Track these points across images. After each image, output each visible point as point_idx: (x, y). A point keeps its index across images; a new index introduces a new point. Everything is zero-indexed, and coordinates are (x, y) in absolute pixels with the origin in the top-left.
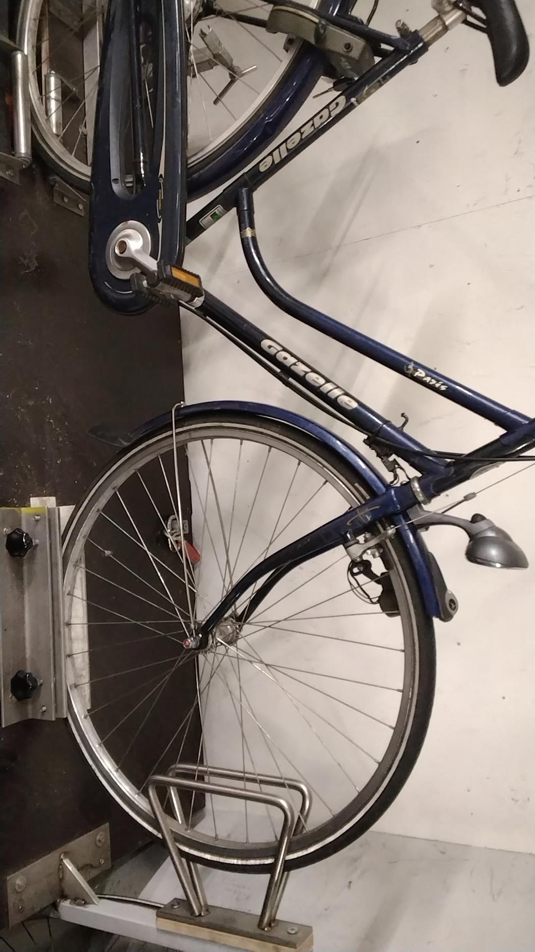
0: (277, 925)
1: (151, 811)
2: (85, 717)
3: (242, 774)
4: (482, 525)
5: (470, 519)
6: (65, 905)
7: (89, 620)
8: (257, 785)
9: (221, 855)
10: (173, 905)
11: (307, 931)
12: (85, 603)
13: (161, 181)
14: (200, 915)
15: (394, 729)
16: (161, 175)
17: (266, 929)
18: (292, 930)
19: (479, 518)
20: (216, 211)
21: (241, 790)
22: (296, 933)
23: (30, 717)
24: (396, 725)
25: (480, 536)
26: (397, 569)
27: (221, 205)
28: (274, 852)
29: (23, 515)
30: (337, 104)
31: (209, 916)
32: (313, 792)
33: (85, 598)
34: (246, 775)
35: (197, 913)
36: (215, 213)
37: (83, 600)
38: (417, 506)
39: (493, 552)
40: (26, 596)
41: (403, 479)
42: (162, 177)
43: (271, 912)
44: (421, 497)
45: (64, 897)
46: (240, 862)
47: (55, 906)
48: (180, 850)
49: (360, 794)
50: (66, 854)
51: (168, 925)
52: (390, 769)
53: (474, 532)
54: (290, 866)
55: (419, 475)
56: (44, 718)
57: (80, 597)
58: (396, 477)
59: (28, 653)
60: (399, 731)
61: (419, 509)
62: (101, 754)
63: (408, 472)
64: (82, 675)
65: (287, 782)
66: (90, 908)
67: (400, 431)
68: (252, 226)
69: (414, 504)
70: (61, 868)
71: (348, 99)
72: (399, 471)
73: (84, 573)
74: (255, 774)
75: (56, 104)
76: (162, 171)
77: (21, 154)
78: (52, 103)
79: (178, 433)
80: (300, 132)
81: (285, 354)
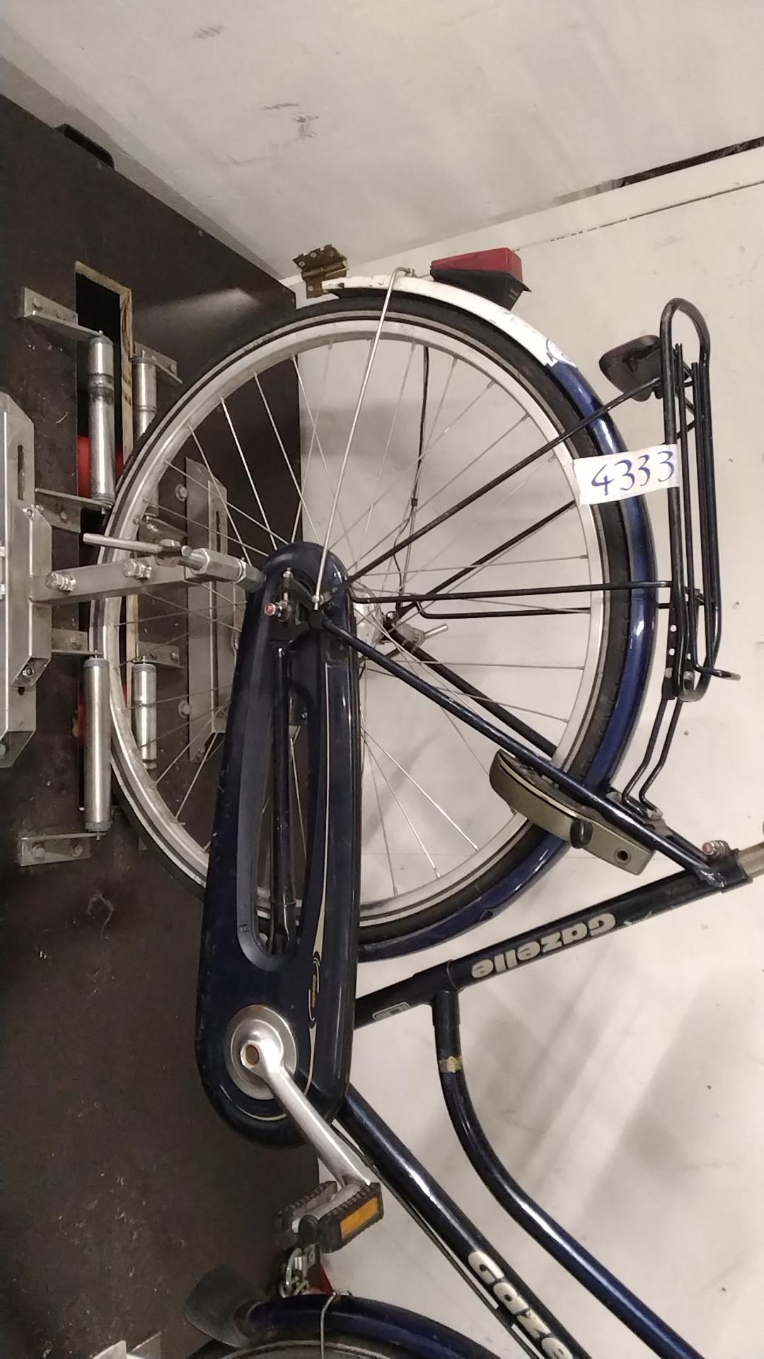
16: (317, 953)
30: (601, 920)
42: (319, 958)
68: (456, 1050)
71: (616, 920)
75: (149, 713)
76: (318, 947)
77: (95, 823)
78: (144, 711)
79: (325, 1347)
80: (539, 942)
81: (509, 1289)
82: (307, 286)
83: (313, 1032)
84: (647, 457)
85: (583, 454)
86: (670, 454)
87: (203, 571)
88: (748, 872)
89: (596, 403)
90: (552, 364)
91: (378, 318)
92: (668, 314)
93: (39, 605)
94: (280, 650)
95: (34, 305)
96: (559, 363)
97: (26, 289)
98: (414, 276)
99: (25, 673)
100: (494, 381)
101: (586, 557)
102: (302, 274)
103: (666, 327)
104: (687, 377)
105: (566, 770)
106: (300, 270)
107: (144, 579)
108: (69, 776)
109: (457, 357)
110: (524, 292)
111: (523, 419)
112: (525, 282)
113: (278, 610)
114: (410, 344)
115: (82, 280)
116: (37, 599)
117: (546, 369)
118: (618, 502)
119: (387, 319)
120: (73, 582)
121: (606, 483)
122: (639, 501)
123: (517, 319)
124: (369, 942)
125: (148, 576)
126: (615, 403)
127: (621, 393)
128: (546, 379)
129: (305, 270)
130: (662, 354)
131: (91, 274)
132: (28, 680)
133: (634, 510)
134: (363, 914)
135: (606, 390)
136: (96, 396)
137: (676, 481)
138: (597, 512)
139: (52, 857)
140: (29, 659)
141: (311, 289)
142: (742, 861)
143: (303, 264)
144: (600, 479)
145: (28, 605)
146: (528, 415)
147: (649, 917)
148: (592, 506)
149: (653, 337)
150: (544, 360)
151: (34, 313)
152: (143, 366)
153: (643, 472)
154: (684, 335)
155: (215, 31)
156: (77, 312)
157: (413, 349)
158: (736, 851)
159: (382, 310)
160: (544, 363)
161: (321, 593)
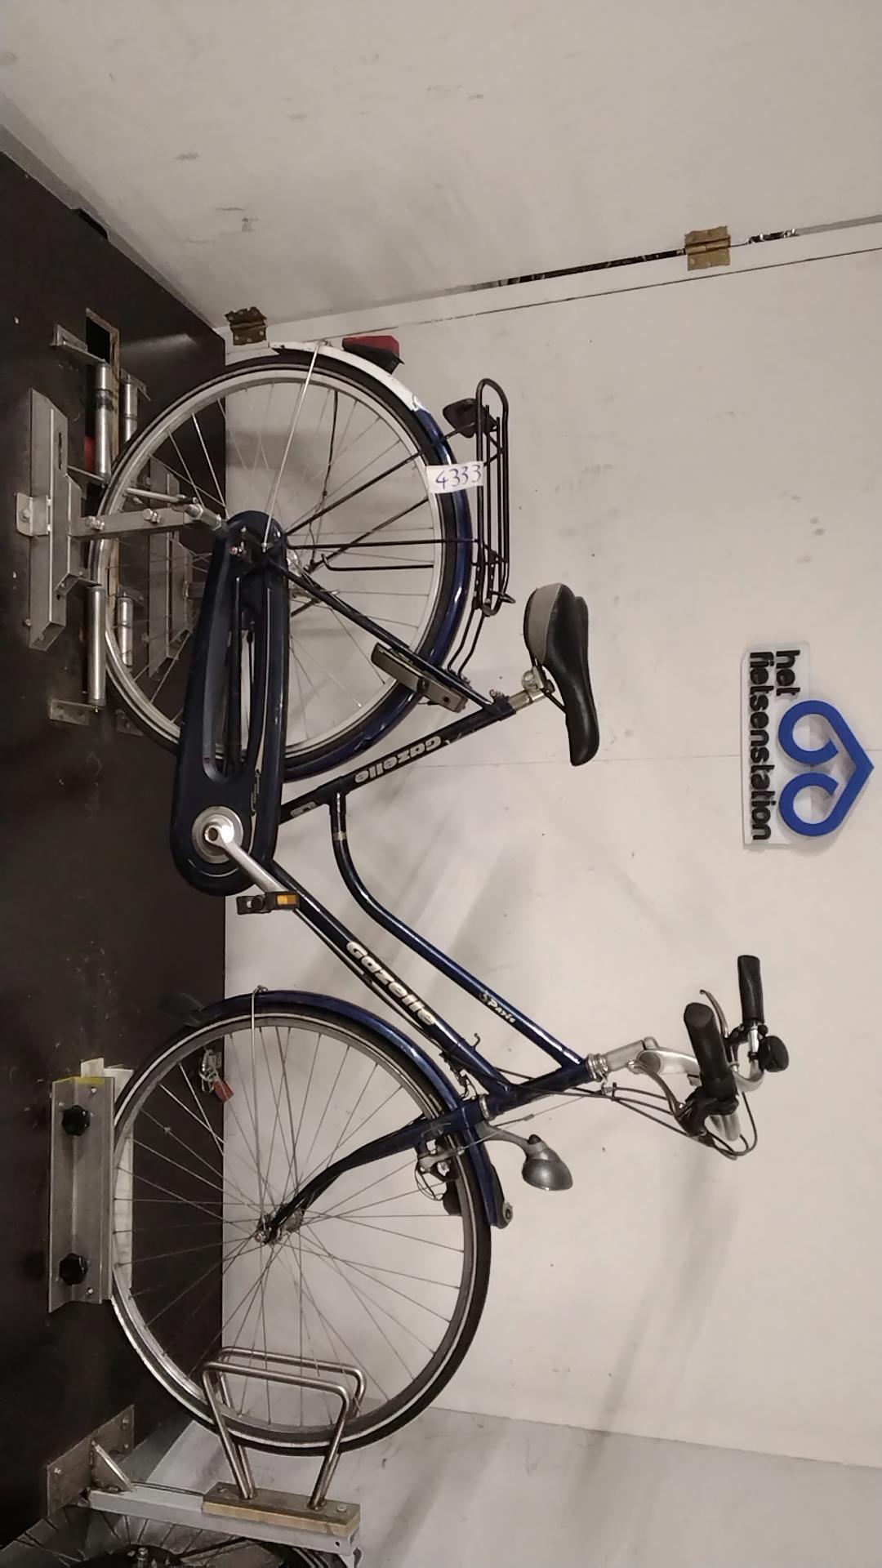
0: (326, 1504)
1: (204, 1398)
2: (129, 1298)
3: (299, 1360)
4: (538, 1147)
5: (528, 1138)
6: (96, 1493)
7: (134, 1196)
8: (316, 1370)
9: (273, 1439)
10: (219, 1490)
11: (356, 1508)
12: (131, 1176)
13: (258, 776)
14: (249, 1498)
15: (450, 1322)
16: (258, 770)
17: (317, 1508)
18: (342, 1508)
19: (535, 1140)
20: (308, 806)
21: (297, 1376)
22: (345, 1511)
23: (73, 1299)
24: (453, 1317)
25: (535, 1158)
26: (463, 1179)
27: (314, 802)
28: (330, 1435)
29: (76, 1086)
30: (433, 742)
31: (257, 1498)
32: (367, 1376)
33: (131, 1172)
34: (303, 1361)
35: (246, 1496)
37: (129, 1173)
38: (483, 1122)
39: (545, 1175)
40: (75, 1171)
41: (471, 1095)
42: (259, 773)
43: (322, 1490)
44: (487, 1114)
45: (95, 1485)
46: (294, 1445)
47: (85, 1495)
48: (231, 1435)
49: (415, 1381)
50: (97, 1440)
51: (215, 1508)
52: (444, 1358)
53: (531, 1152)
54: (343, 1448)
55: (487, 1093)
56: (90, 1301)
57: (127, 1170)
58: (466, 1090)
59: (74, 1231)
60: (454, 1323)
61: (485, 1125)
62: (147, 1336)
63: (477, 1089)
64: (124, 1252)
65: (344, 1368)
66: (126, 1495)
67: (472, 1049)
68: (344, 830)
69: (482, 1120)
70: (93, 1455)
71: (442, 740)
72: (469, 1087)
73: (132, 1143)
74: (313, 1360)
75: (127, 632)
76: (259, 766)
77: (95, 700)
78: (124, 630)
79: (255, 1019)
80: (396, 757)
81: (370, 960)
82: (234, 336)
83: (254, 818)
84: (466, 468)
85: (432, 464)
86: (479, 467)
87: (198, 518)
88: (514, 707)
89: (440, 434)
90: (415, 410)
91: (308, 370)
92: (480, 387)
93: (74, 539)
94: (238, 579)
95: (62, 337)
96: (420, 410)
97: (59, 326)
98: (331, 346)
99: (63, 585)
100: (380, 417)
101: (433, 528)
102: (231, 326)
103: (479, 393)
104: (493, 426)
105: (417, 652)
106: (229, 323)
107: (155, 523)
108: (78, 668)
109: (357, 400)
110: (400, 364)
111: (398, 442)
112: (401, 358)
113: (238, 551)
114: (326, 389)
115: (89, 320)
116: (75, 535)
117: (412, 412)
118: (451, 494)
119: (313, 372)
120: (103, 524)
121: (444, 481)
122: (463, 493)
123: (395, 380)
124: (290, 767)
125: (158, 521)
126: (451, 435)
127: (454, 430)
128: (411, 418)
129: (232, 323)
130: (477, 407)
131: (94, 316)
132: (63, 589)
133: (460, 500)
134: (288, 751)
135: (446, 428)
136: (101, 405)
137: (483, 483)
138: (439, 497)
139: (68, 719)
140: (67, 575)
141: (237, 338)
142: (510, 702)
143: (231, 318)
144: (441, 479)
145: (67, 539)
146: (400, 440)
147: (461, 737)
148: (436, 495)
149: (472, 399)
150: (411, 407)
151: (65, 343)
152: (129, 386)
153: (464, 476)
154: (490, 399)
155: (193, 157)
156: (87, 343)
157: (329, 391)
158: (508, 697)
159: (310, 365)
160: (411, 409)
161: (267, 542)
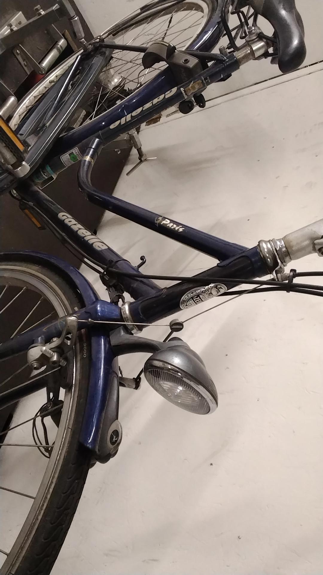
20: (74, 151)
27: (78, 148)
36: (73, 152)
55: (133, 301)
